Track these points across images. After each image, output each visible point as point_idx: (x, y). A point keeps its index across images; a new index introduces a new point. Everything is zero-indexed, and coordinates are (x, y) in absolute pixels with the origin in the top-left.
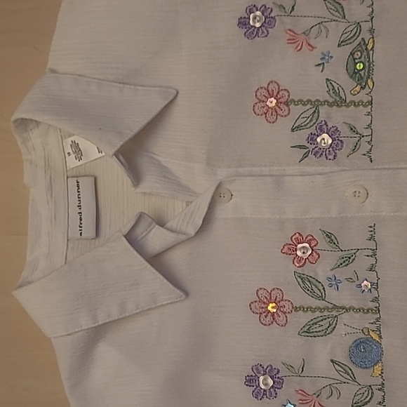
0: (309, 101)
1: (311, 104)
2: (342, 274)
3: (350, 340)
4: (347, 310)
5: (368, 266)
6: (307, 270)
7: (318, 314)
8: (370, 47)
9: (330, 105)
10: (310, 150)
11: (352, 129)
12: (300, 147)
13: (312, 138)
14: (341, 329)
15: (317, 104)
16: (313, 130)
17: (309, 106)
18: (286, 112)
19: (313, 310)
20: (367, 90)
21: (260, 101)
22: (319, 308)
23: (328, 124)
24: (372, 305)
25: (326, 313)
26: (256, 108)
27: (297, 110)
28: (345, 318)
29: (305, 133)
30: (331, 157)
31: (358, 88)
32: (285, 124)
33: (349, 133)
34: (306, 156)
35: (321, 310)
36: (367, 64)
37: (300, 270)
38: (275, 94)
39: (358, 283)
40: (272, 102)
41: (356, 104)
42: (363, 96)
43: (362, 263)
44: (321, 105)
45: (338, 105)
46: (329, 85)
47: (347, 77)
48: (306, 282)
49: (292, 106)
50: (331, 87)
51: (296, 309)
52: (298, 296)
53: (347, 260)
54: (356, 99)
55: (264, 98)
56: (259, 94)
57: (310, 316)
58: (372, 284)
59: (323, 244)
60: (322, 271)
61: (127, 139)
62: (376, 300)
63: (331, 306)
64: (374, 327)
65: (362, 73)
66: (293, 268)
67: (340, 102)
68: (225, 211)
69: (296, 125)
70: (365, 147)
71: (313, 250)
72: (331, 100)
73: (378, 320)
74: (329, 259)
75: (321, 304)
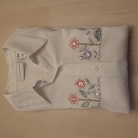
0: (84, 44)
1: (85, 45)
2: (91, 91)
4: (92, 100)
5: (98, 89)
6: (82, 89)
7: (85, 101)
8: (101, 30)
9: (90, 45)
10: (84, 57)
11: (95, 51)
12: (82, 56)
13: (85, 54)
15: (86, 44)
16: (85, 52)
17: (84, 45)
18: (78, 47)
19: (84, 100)
20: (100, 41)
21: (71, 43)
22: (85, 100)
23: (89, 50)
24: (98, 99)
25: (87, 101)
26: (70, 45)
27: (81, 46)
28: (91, 103)
29: (83, 52)
30: (89, 59)
31: (97, 41)
32: (77, 50)
33: (94, 53)
34: (83, 59)
35: (86, 100)
36: (100, 34)
37: (80, 89)
38: (75, 41)
39: (95, 93)
40: (74, 44)
41: (96, 45)
42: (99, 43)
43: (96, 88)
44: (87, 45)
45: (92, 45)
46: (90, 39)
47: (94, 37)
48: (82, 92)
49: (79, 45)
50: (90, 40)
51: (79, 100)
52: (80, 96)
53: (93, 87)
54: (97, 43)
55: (72, 43)
56: (71, 41)
57: (83, 102)
58: (99, 94)
60: (86, 90)
61: (33, 53)
62: (100, 98)
63: (88, 99)
65: (98, 36)
66: (78, 89)
67: (92, 44)
69: (81, 50)
70: (98, 57)
71: (83, 84)
72: (90, 44)
73: (99, 104)
74: (88, 86)
75: (86, 99)
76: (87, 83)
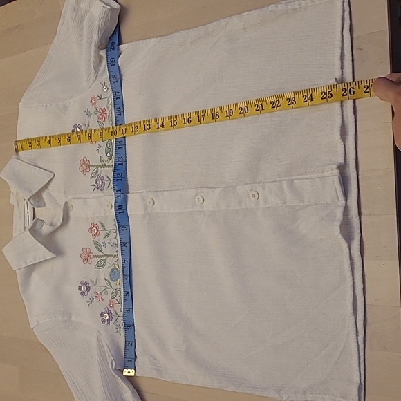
0: (95, 165)
2: (107, 240)
3: (109, 270)
4: (108, 256)
5: (114, 237)
6: (96, 239)
7: (100, 259)
9: (102, 167)
10: (96, 186)
11: (108, 177)
12: (94, 185)
13: (96, 182)
14: (107, 265)
15: (97, 166)
16: (97, 178)
17: (95, 168)
18: (89, 171)
19: (99, 256)
20: (112, 161)
21: (81, 166)
23: (101, 175)
24: (116, 254)
25: (103, 258)
26: (80, 168)
27: (92, 169)
28: (108, 259)
29: (94, 179)
30: (102, 189)
32: (89, 175)
33: (107, 179)
34: (95, 189)
35: (101, 256)
37: (94, 240)
41: (108, 167)
43: (112, 235)
44: (99, 167)
45: (104, 167)
46: (101, 158)
48: (97, 244)
49: (90, 168)
51: (94, 256)
52: (95, 251)
53: (108, 235)
55: (83, 164)
56: (81, 162)
57: (98, 259)
59: (100, 228)
60: (100, 239)
63: (104, 255)
64: (116, 263)
66: (92, 238)
68: (72, 214)
69: (92, 176)
70: (111, 185)
71: (97, 230)
72: (102, 165)
73: (117, 260)
74: (102, 234)
75: (101, 254)
76: (102, 229)
